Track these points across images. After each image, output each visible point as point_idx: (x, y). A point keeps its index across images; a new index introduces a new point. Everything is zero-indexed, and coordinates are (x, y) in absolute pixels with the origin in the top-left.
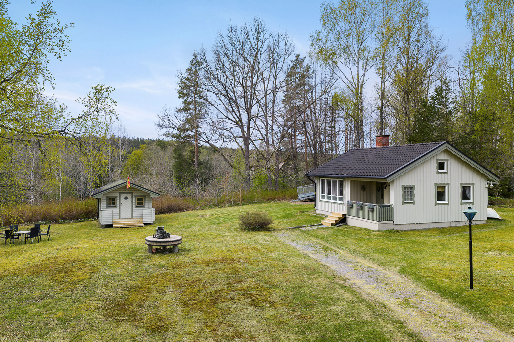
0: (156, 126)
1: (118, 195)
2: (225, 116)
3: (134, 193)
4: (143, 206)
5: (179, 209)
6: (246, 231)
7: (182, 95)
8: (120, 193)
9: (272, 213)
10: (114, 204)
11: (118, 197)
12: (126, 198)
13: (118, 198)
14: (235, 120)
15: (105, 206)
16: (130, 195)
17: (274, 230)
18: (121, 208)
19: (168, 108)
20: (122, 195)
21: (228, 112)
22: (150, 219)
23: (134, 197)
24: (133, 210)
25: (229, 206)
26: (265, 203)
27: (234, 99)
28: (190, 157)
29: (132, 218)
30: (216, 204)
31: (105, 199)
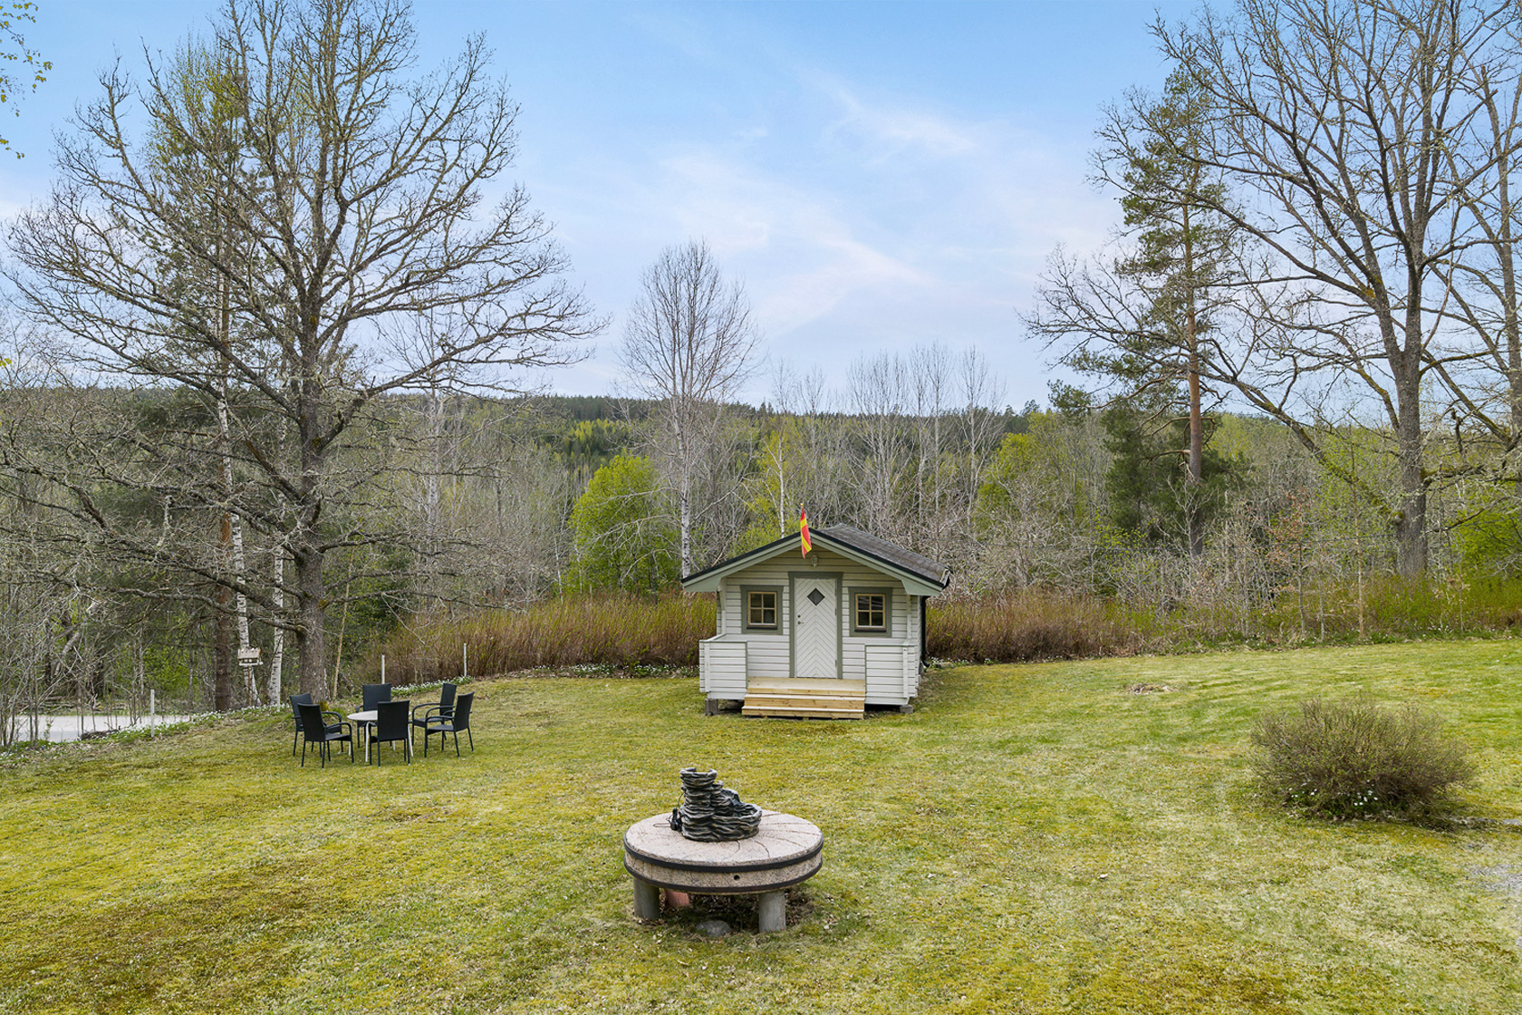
0: (1024, 329)
1: (787, 582)
2: (1300, 265)
3: (845, 576)
4: (884, 631)
5: (1077, 648)
6: (1294, 814)
7: (1137, 209)
8: (793, 576)
9: (1504, 698)
10: (770, 616)
11: (786, 589)
12: (816, 597)
13: (786, 596)
14: (1353, 284)
15: (739, 623)
16: (832, 582)
17: (1479, 827)
18: (798, 634)
19: (1068, 258)
20: (799, 582)
21: (1314, 249)
22: (896, 689)
23: (845, 590)
24: (844, 647)
25: (1301, 645)
26: (1486, 638)
27: (1345, 194)
28: (1175, 443)
29: (840, 677)
30: (1244, 634)
31: (739, 596)
